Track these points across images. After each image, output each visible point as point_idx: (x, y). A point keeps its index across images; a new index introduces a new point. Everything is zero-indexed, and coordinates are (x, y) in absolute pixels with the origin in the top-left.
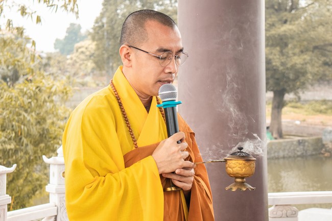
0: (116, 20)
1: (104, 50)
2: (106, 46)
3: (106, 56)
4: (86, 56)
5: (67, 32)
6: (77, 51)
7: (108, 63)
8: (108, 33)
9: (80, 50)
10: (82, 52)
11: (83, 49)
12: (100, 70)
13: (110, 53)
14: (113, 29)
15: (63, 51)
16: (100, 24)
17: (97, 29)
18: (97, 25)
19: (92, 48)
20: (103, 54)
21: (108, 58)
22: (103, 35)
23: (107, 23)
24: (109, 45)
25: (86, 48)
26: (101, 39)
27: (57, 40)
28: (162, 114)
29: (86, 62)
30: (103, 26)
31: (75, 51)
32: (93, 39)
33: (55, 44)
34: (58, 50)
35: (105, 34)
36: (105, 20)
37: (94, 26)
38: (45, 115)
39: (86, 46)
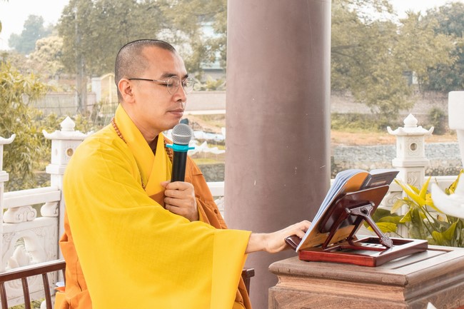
0: (90, 11)
1: (75, 47)
2: (77, 41)
3: (76, 54)
4: (51, 55)
5: (25, 26)
6: (39, 48)
7: (79, 63)
8: (79, 26)
9: (43, 48)
10: (46, 50)
11: (47, 47)
12: (70, 71)
13: (82, 51)
14: (85, 21)
15: (19, 49)
16: (70, 15)
17: (66, 21)
18: (65, 16)
19: (57, 45)
20: (74, 52)
21: (80, 57)
22: (74, 28)
23: (78, 14)
24: (81, 40)
25: (51, 46)
26: (70, 33)
27: (13, 36)
28: (170, 158)
29: (50, 63)
30: (74, 17)
31: (36, 48)
32: (61, 34)
33: (10, 41)
34: (14, 48)
35: (76, 27)
36: (75, 10)
37: (62, 16)
38: (10, 116)
39: (51, 42)
